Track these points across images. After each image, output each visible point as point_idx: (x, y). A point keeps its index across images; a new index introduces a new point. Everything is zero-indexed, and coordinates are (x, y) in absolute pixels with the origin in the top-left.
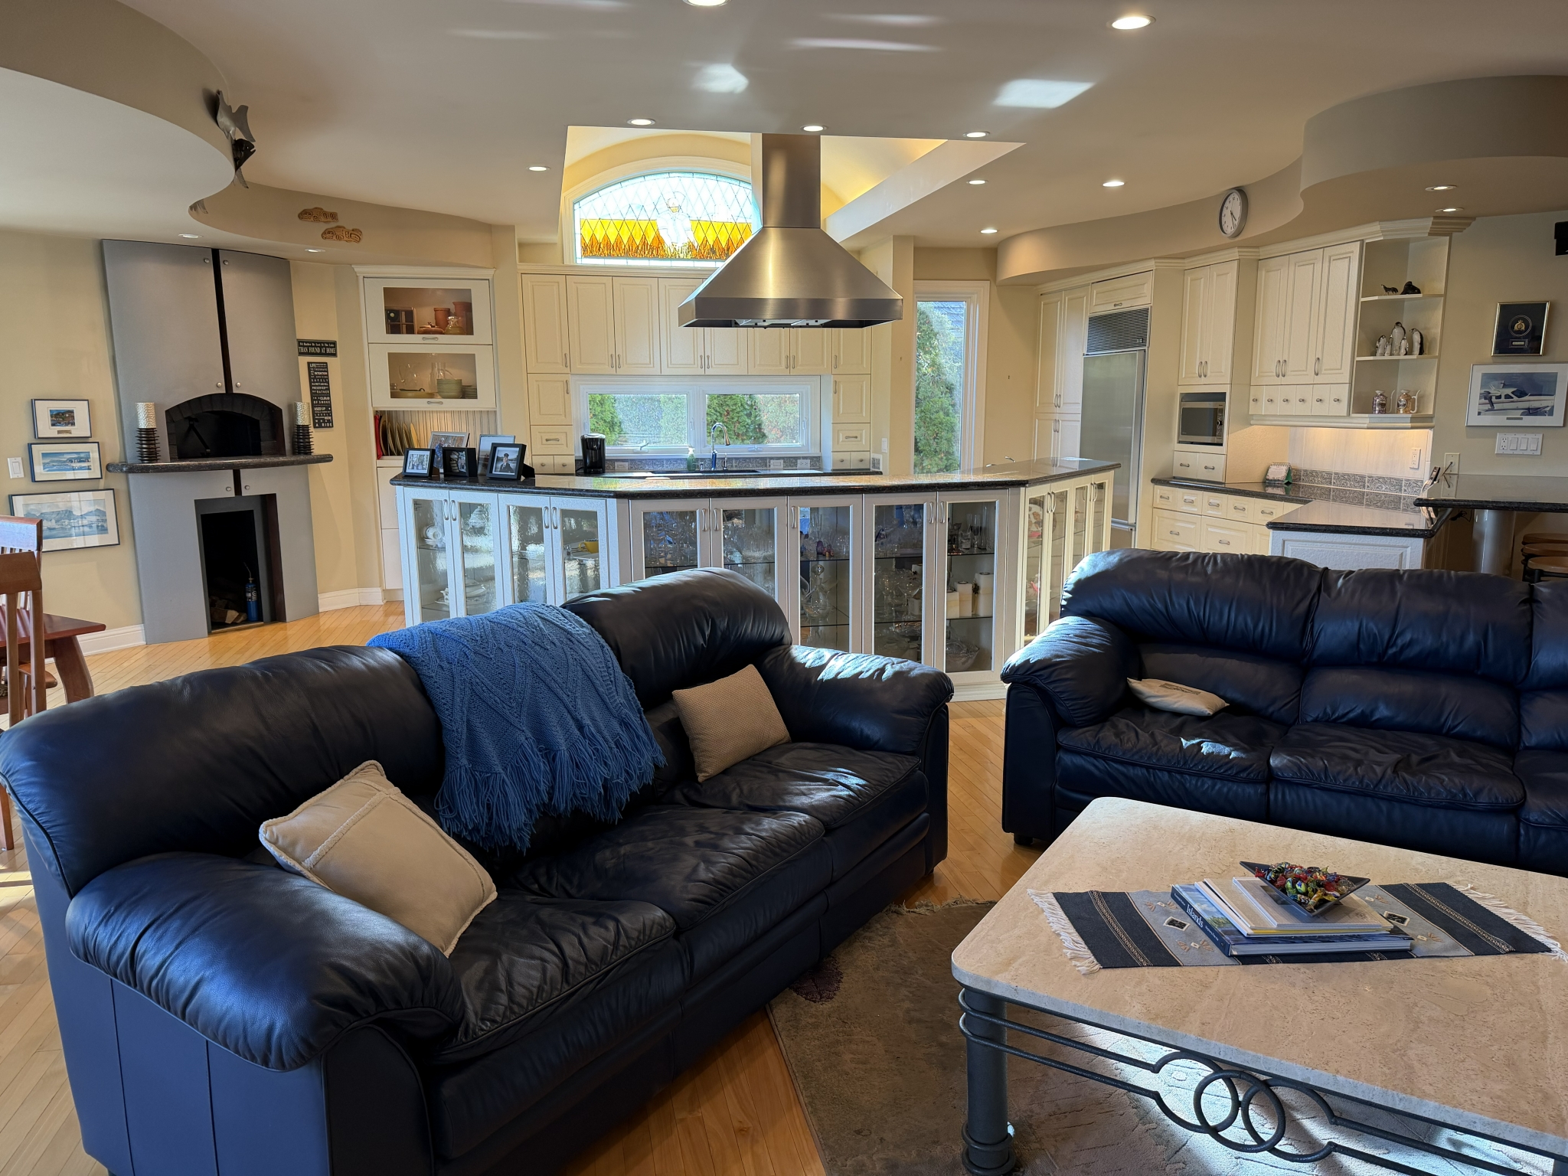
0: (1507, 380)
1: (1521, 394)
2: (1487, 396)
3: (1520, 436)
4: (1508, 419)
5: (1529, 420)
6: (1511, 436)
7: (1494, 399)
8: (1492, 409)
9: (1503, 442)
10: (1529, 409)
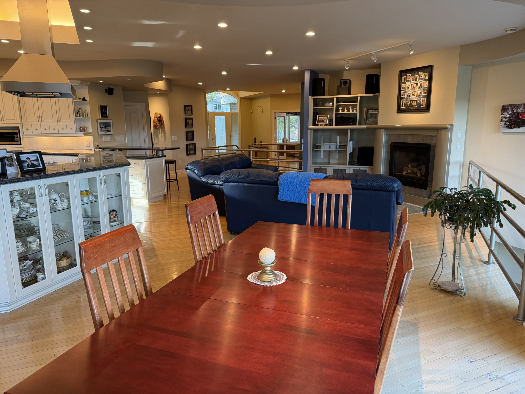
0: (104, 124)
1: (106, 127)
2: (101, 127)
3: (107, 137)
4: (105, 133)
5: (108, 133)
6: (105, 137)
7: (102, 128)
8: (102, 131)
9: (104, 138)
10: (107, 130)
